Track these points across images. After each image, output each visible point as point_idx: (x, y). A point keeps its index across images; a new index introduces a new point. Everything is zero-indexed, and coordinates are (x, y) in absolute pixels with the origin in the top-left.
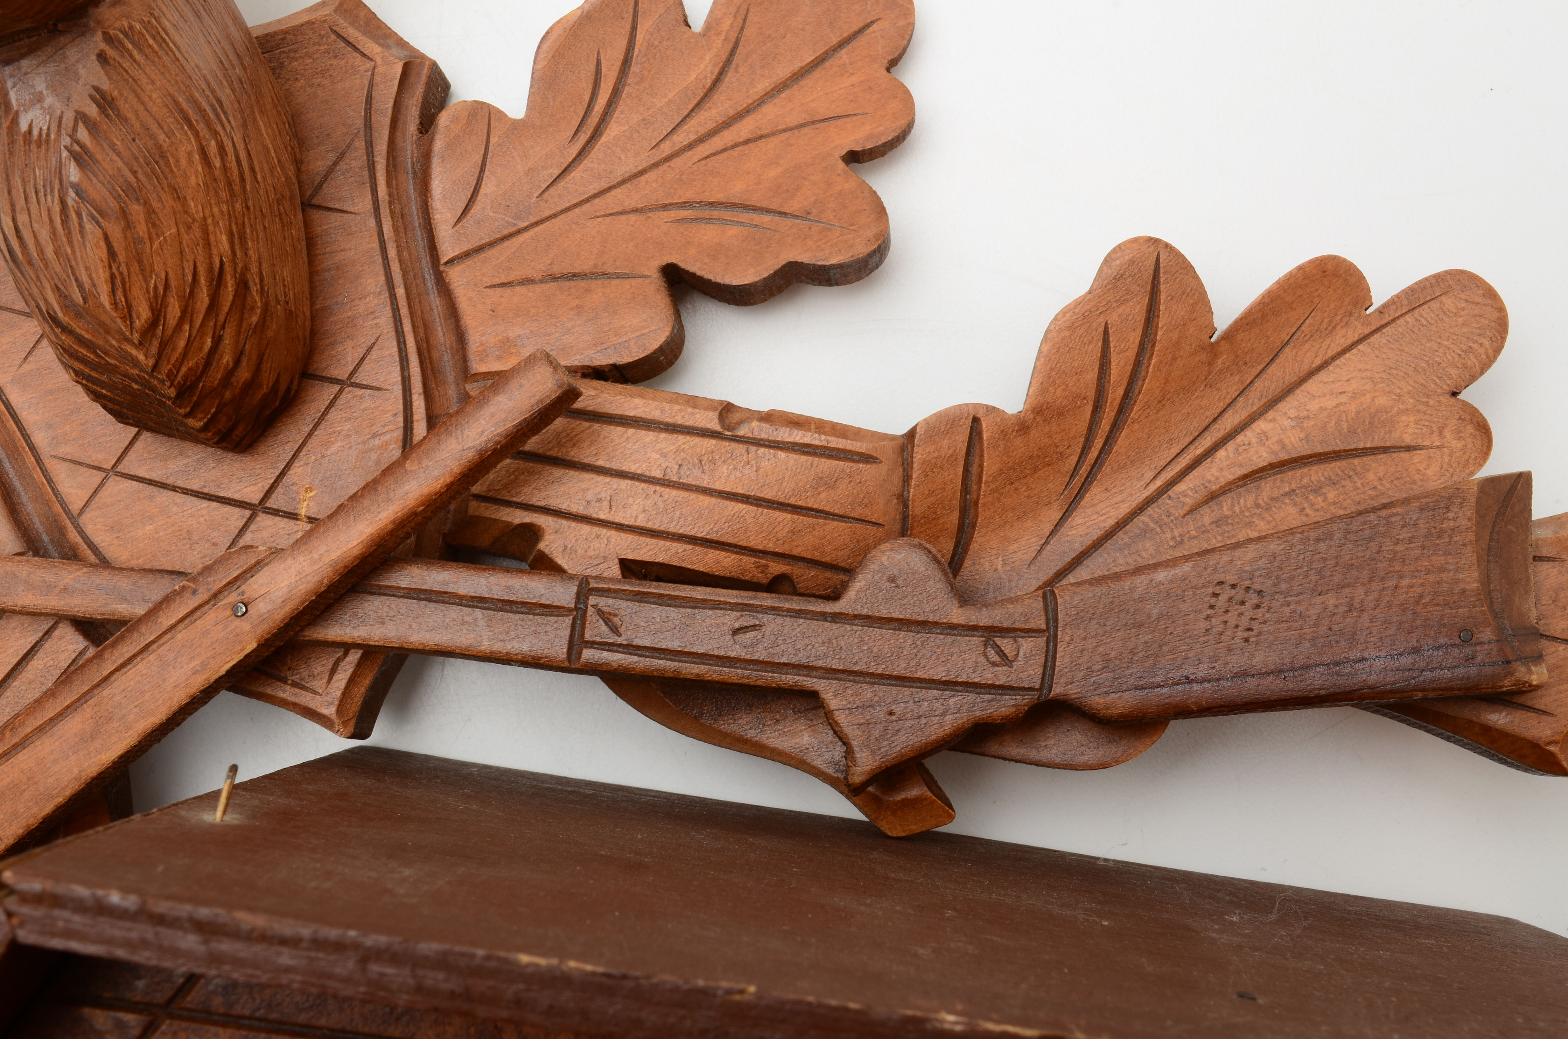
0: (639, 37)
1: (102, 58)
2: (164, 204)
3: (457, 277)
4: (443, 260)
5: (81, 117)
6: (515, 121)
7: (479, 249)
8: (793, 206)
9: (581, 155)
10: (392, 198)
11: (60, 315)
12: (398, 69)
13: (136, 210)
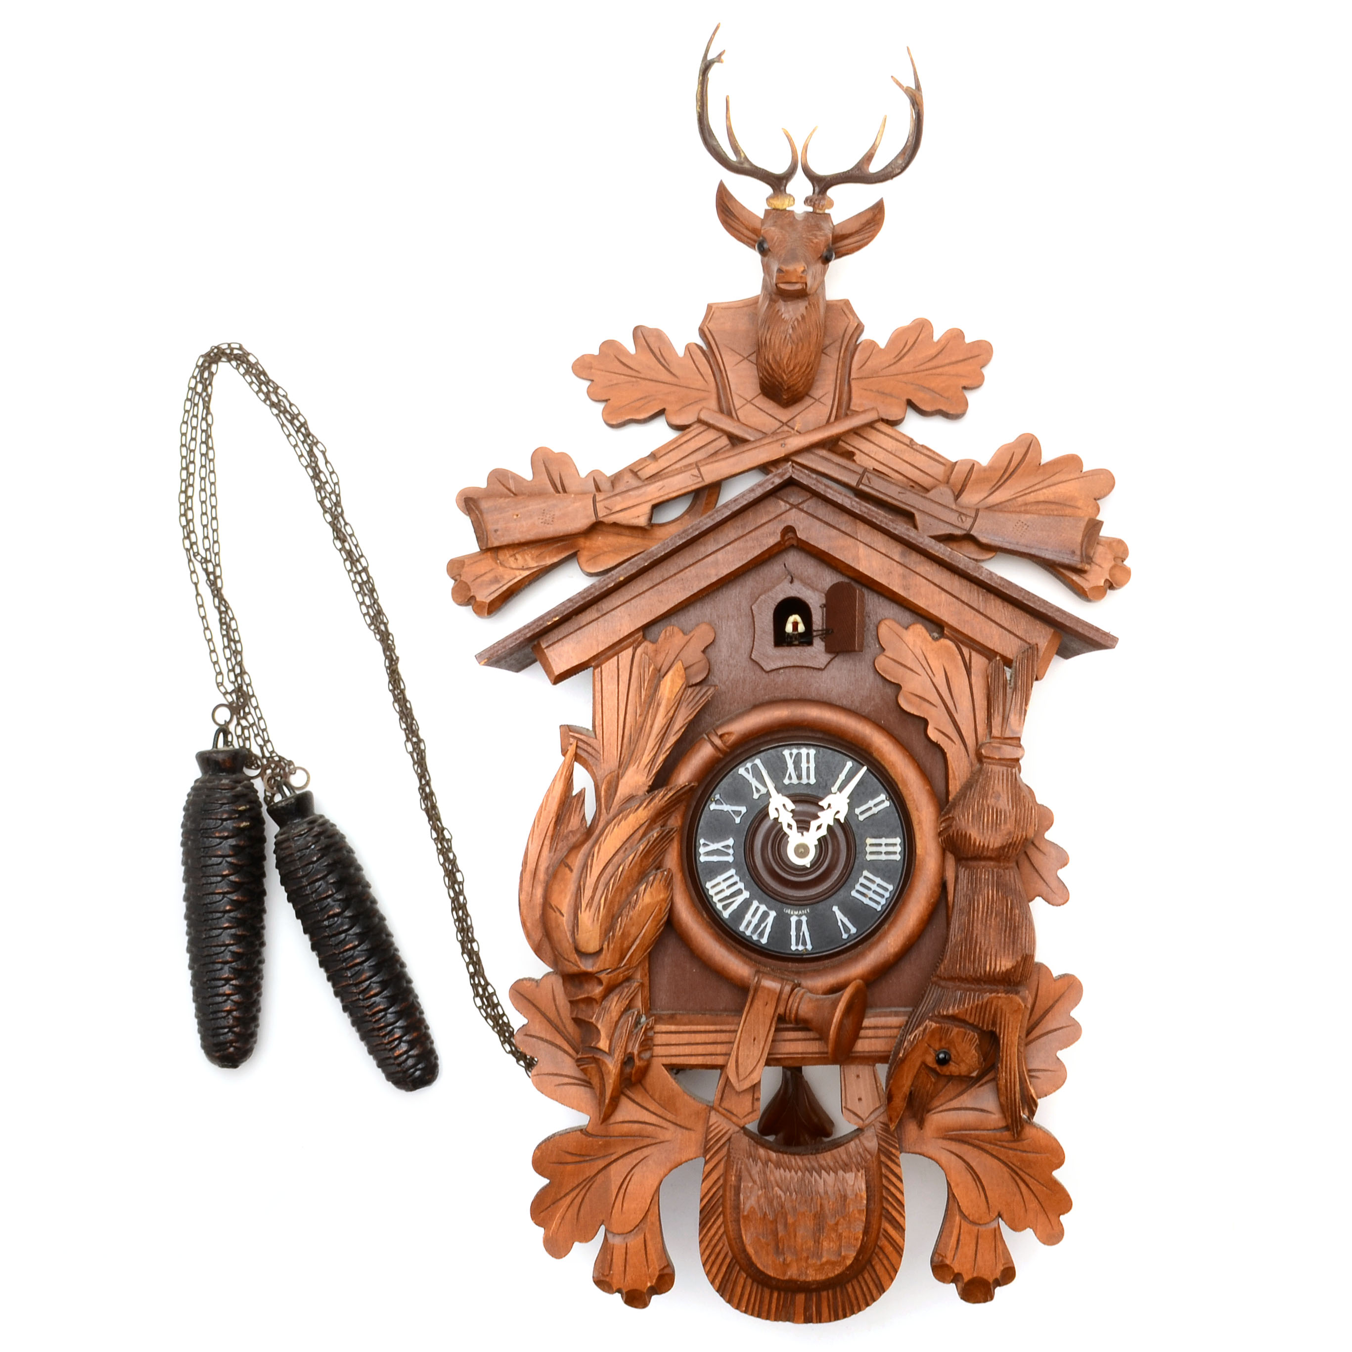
0: (920, 337)
1: (806, 308)
2: (806, 345)
3: (853, 383)
4: (852, 377)
5: (797, 319)
6: (881, 349)
7: (861, 378)
8: (946, 395)
9: (895, 363)
10: (844, 357)
11: (771, 361)
12: (856, 324)
13: (800, 344)
